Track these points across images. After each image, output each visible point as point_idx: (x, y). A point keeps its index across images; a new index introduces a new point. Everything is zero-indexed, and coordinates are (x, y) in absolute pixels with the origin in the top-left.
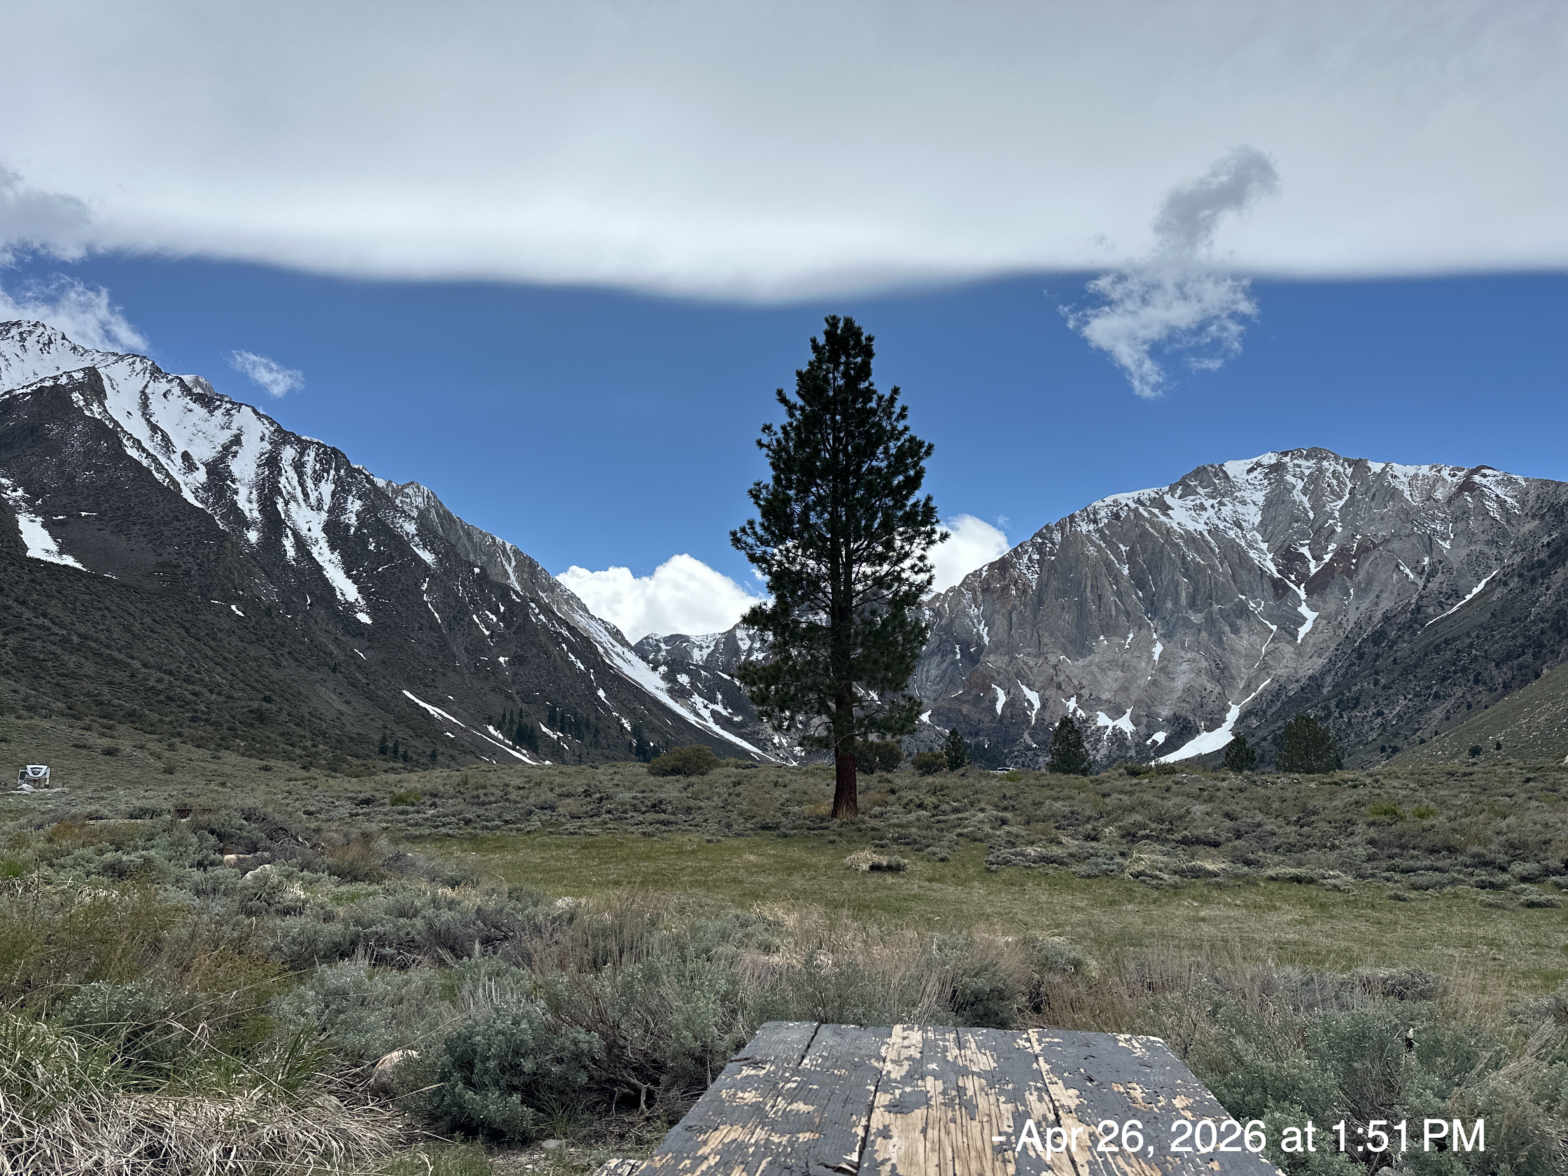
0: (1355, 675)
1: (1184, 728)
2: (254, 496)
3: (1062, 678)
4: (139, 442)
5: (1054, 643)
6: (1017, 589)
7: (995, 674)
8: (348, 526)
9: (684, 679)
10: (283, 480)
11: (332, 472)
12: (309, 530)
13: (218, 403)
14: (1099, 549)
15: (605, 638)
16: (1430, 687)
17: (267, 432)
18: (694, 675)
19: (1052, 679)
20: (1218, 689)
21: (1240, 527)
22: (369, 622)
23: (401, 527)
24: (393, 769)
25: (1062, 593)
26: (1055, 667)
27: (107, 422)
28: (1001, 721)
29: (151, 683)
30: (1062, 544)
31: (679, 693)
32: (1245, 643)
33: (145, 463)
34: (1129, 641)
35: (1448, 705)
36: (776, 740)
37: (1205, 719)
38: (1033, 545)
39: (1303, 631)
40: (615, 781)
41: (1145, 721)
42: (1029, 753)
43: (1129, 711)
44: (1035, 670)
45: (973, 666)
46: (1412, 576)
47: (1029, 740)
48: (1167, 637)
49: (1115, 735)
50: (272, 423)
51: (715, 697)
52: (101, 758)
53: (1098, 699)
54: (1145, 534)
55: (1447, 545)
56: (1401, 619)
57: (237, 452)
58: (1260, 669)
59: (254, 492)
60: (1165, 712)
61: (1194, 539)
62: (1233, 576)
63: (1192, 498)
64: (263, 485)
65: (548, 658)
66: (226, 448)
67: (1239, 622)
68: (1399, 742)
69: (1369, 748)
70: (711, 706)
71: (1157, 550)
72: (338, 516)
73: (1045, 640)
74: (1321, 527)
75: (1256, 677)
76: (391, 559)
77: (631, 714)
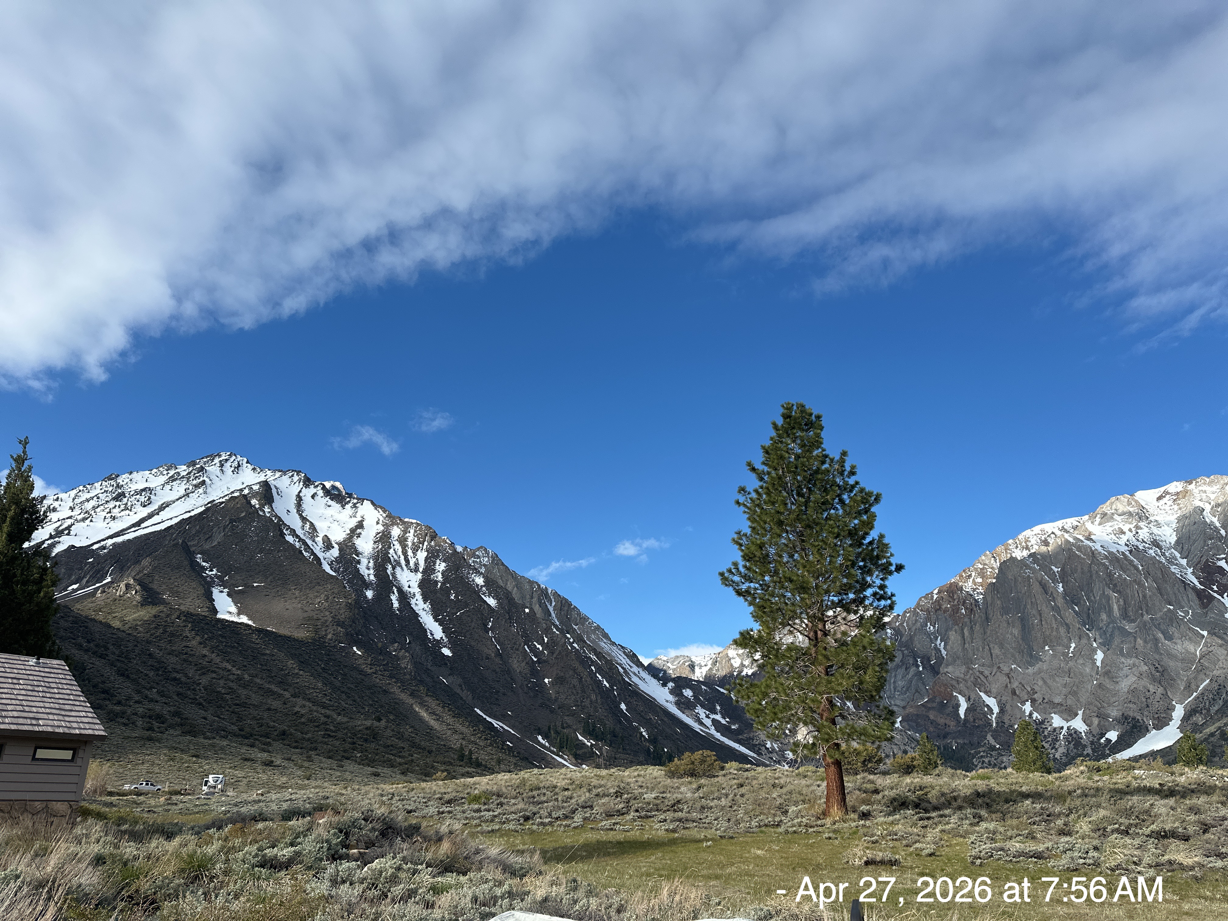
1: (1134, 727)
2: (371, 564)
3: (1015, 685)
4: (294, 531)
5: (1005, 655)
7: (954, 683)
8: (436, 582)
9: (688, 693)
10: (391, 551)
11: (426, 543)
12: (409, 587)
13: (348, 499)
14: (1035, 572)
15: (624, 660)
17: (381, 519)
18: (696, 690)
19: (1007, 686)
20: (1161, 690)
21: (1158, 546)
22: (450, 655)
23: (473, 580)
24: (468, 773)
25: (1006, 610)
26: (1008, 675)
27: (274, 519)
28: (964, 724)
29: (297, 709)
31: (685, 705)
32: (1179, 648)
33: (297, 545)
34: (1072, 649)
36: (769, 745)
37: (1153, 719)
40: (640, 784)
41: (1096, 721)
42: (994, 753)
43: (1080, 712)
44: (991, 679)
45: (934, 676)
47: (992, 742)
48: (1106, 645)
49: (1071, 735)
50: (384, 512)
51: (715, 708)
52: (260, 768)
53: (1051, 702)
54: (1072, 557)
57: (360, 533)
58: (1198, 671)
59: (372, 561)
60: (1114, 713)
61: (1117, 559)
62: (1158, 589)
63: (1110, 524)
64: (378, 555)
65: (581, 678)
66: (353, 531)
67: (1171, 629)
70: (713, 716)
72: (430, 575)
73: (996, 652)
75: (1195, 679)
76: (467, 605)
77: (648, 724)
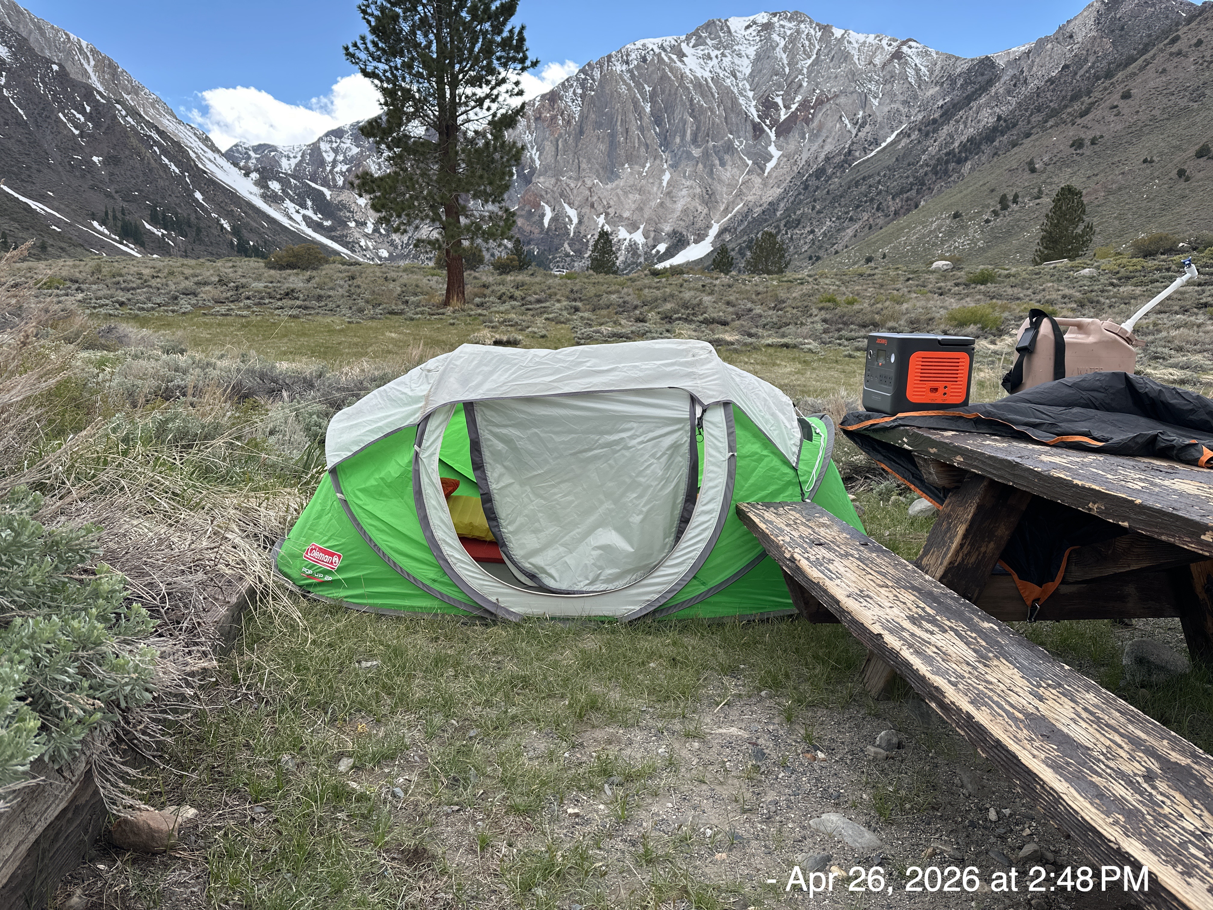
0: (801, 201)
1: (680, 241)
3: (595, 198)
5: (590, 169)
6: (564, 119)
7: (543, 193)
9: (275, 186)
14: (629, 88)
15: (196, 144)
16: (847, 213)
18: (284, 183)
19: (587, 199)
20: (706, 211)
21: (735, 76)
25: (598, 125)
26: (590, 189)
28: (547, 232)
30: (600, 81)
31: (272, 198)
32: (728, 174)
34: (646, 169)
35: (857, 226)
36: (362, 243)
37: (694, 234)
38: (578, 79)
39: (770, 165)
41: (652, 234)
42: (568, 259)
43: (642, 227)
44: (575, 191)
45: (526, 185)
46: (849, 126)
47: (568, 249)
48: (674, 166)
49: (631, 246)
51: (306, 204)
53: (621, 216)
54: (664, 77)
55: (876, 102)
56: (837, 160)
58: (737, 196)
60: (667, 228)
61: (700, 85)
62: (726, 118)
63: (702, 47)
65: (142, 160)
67: (727, 157)
68: (821, 253)
69: (802, 257)
70: (303, 211)
71: (673, 91)
73: (584, 166)
74: (792, 81)
75: (733, 202)
